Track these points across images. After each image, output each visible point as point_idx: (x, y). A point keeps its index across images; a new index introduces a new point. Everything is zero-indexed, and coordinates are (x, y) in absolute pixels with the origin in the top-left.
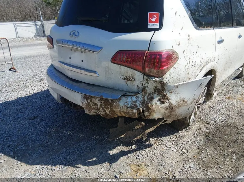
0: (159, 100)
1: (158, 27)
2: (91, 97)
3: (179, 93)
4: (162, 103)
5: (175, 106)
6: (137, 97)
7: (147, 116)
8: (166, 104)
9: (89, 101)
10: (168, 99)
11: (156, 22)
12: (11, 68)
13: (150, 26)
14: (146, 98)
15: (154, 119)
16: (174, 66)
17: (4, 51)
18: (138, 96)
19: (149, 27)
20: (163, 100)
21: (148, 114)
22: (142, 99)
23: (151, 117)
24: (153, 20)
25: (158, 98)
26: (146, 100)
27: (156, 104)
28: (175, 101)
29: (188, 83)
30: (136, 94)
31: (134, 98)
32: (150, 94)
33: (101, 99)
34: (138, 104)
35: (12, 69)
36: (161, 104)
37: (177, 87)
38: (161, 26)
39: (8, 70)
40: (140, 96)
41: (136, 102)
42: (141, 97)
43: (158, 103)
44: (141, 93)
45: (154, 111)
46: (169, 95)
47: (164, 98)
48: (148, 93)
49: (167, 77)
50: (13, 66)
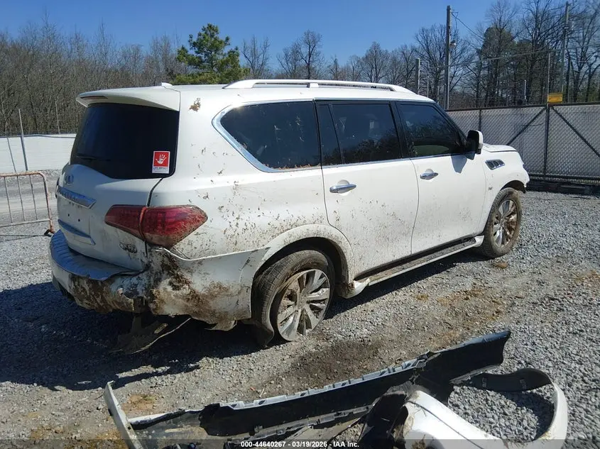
0: (171, 283)
1: (168, 172)
2: (79, 277)
3: (208, 274)
4: (176, 288)
5: (204, 295)
6: (139, 278)
7: (154, 310)
8: (185, 291)
9: (76, 283)
10: (186, 283)
11: (165, 164)
12: (48, 231)
13: (155, 170)
14: (152, 279)
15: (167, 315)
16: (197, 230)
17: (35, 199)
18: (140, 276)
19: (153, 172)
20: (177, 284)
21: (155, 307)
22: (146, 281)
23: (159, 312)
24: (160, 162)
25: (168, 280)
26: (152, 283)
27: (165, 289)
28: (202, 287)
29: (220, 258)
30: (136, 273)
31: (134, 280)
32: (157, 273)
33: (90, 281)
34: (139, 289)
35: (49, 233)
36: (173, 289)
37: (200, 263)
38: (172, 171)
39: (43, 234)
40: (144, 276)
41: (136, 285)
42: (145, 278)
43: (170, 289)
44: (146, 272)
45: (162, 301)
46: (187, 276)
47: (178, 282)
48: (154, 272)
49: (182, 246)
50: (51, 226)
